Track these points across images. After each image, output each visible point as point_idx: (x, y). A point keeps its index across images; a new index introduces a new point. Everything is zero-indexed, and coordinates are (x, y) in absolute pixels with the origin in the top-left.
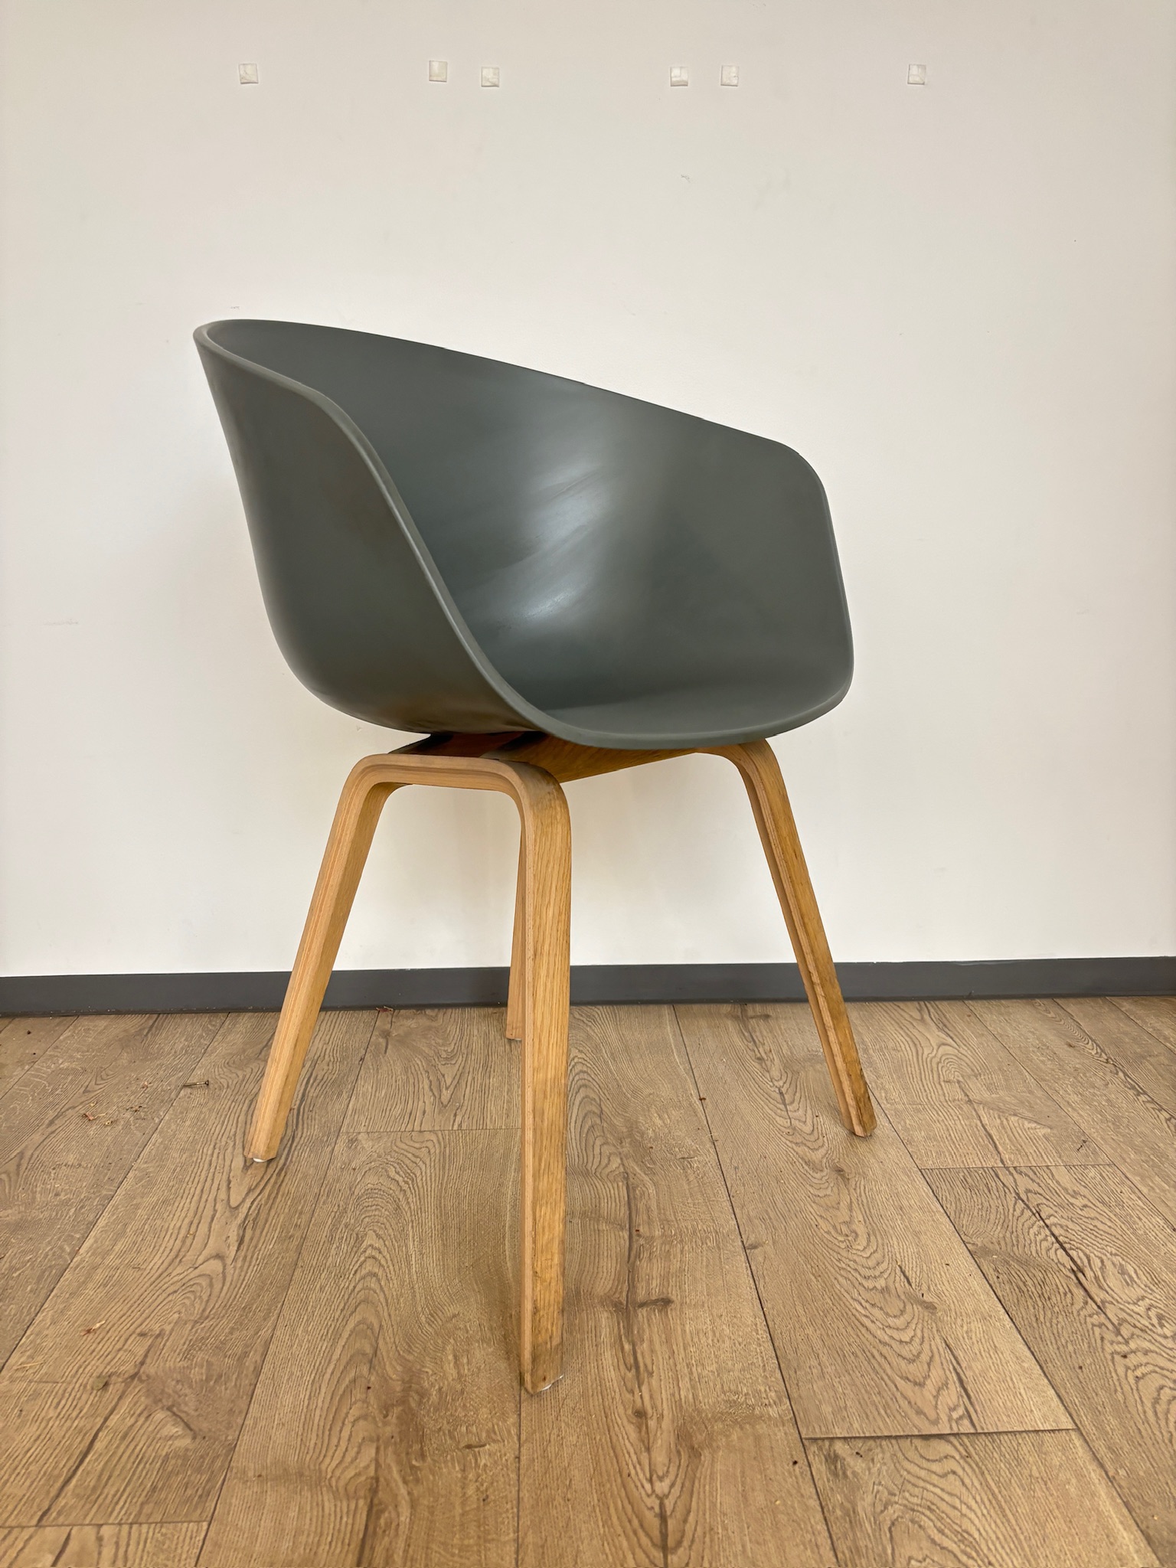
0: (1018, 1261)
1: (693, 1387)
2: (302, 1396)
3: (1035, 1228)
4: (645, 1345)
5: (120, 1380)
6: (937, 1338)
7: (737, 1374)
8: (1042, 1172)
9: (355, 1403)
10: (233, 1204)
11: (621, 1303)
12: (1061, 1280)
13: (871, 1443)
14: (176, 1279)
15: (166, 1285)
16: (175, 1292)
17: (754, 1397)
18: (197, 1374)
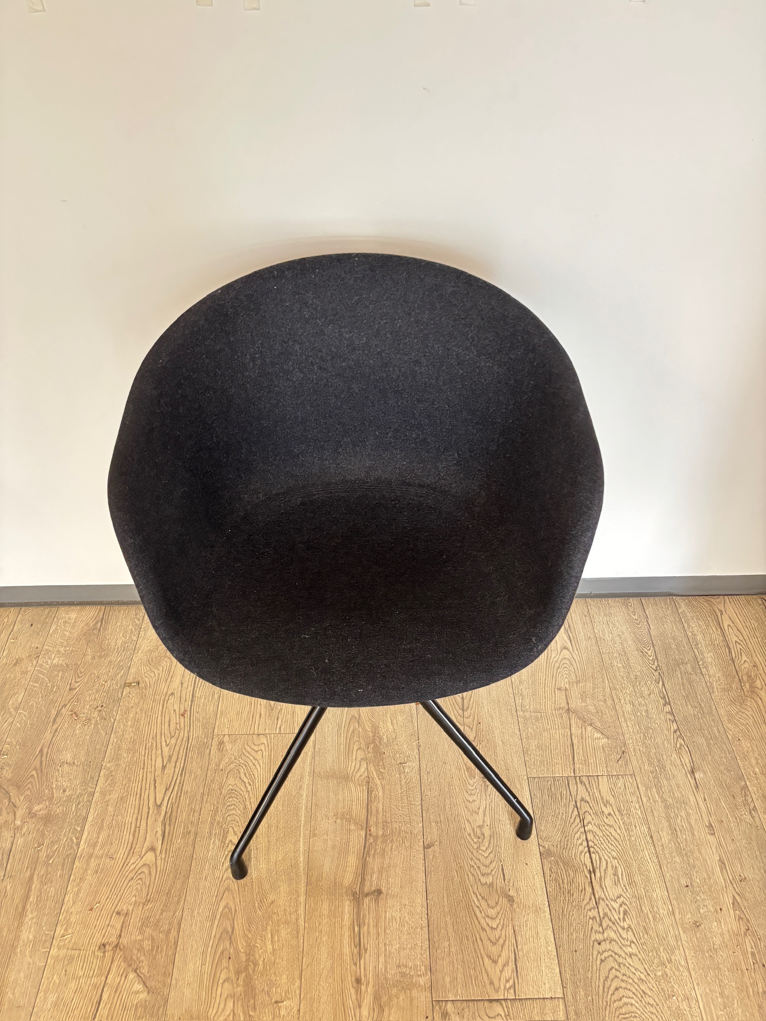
0: (564, 863)
1: (385, 962)
2: (198, 964)
3: (579, 833)
4: (365, 928)
5: (111, 948)
6: (510, 925)
7: (408, 951)
8: (593, 781)
9: (223, 969)
10: (159, 803)
11: (356, 894)
12: (582, 879)
13: (465, 1004)
14: (133, 867)
15: (127, 873)
16: (133, 878)
17: (414, 970)
18: (147, 945)
